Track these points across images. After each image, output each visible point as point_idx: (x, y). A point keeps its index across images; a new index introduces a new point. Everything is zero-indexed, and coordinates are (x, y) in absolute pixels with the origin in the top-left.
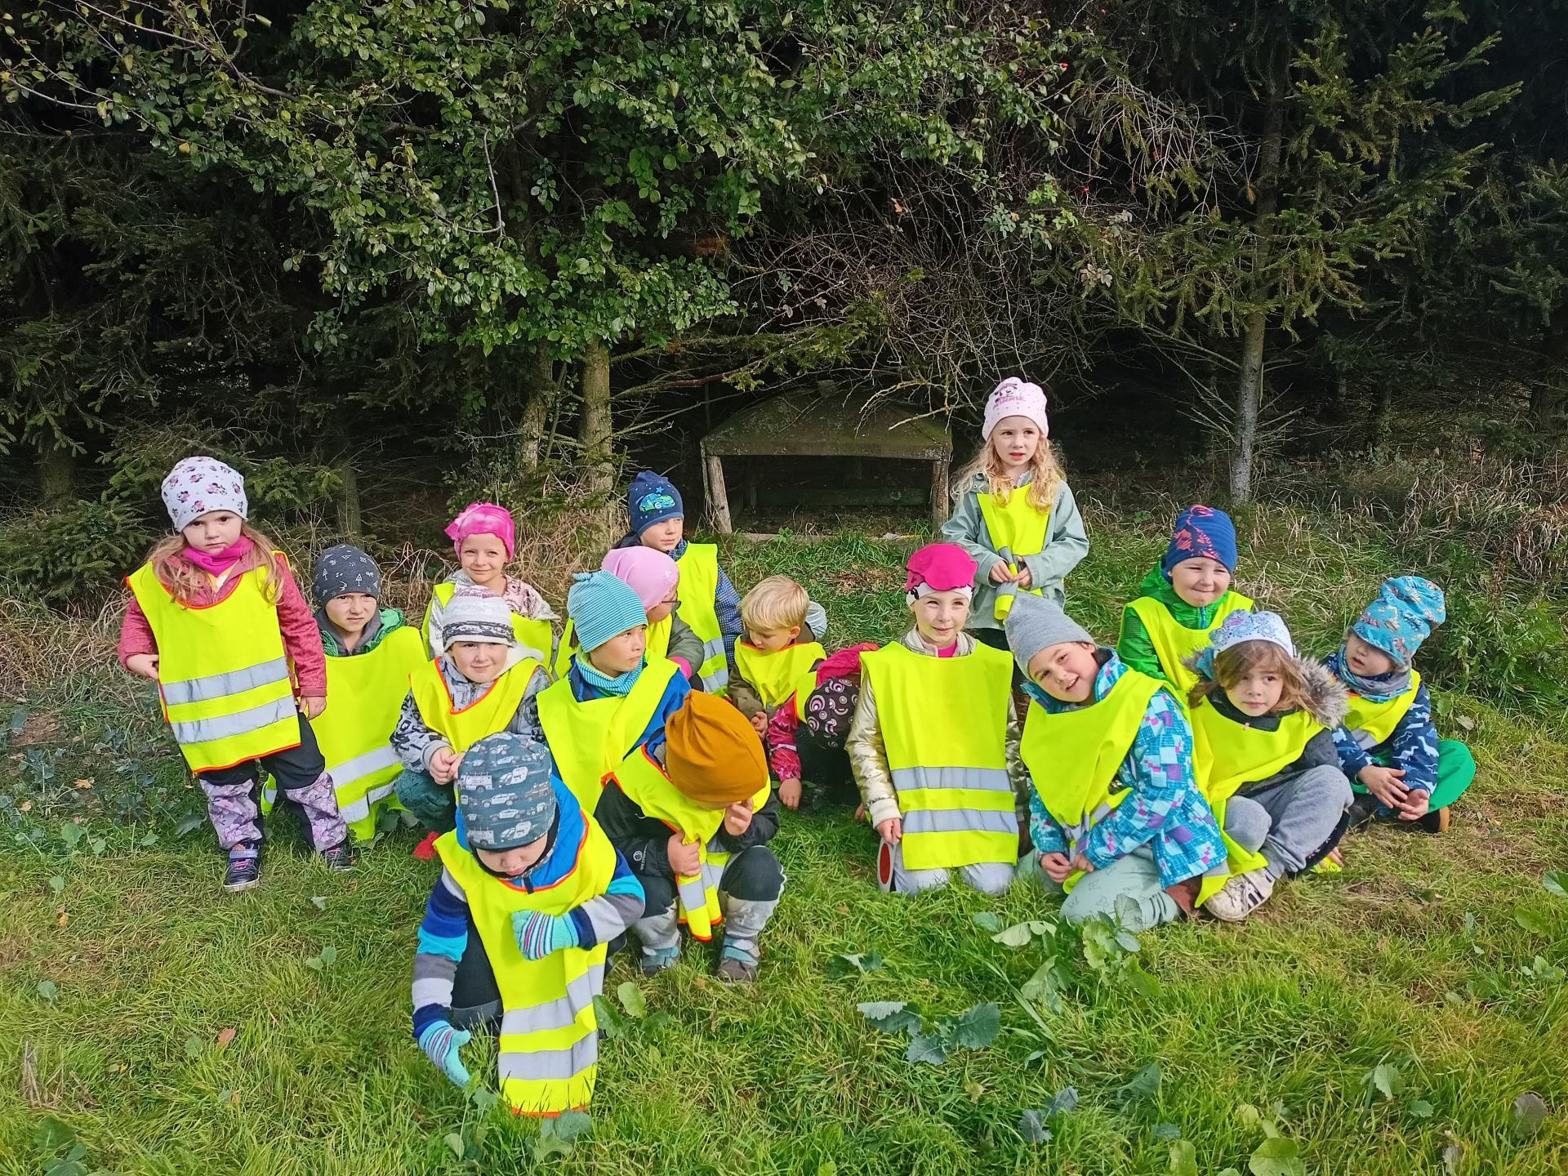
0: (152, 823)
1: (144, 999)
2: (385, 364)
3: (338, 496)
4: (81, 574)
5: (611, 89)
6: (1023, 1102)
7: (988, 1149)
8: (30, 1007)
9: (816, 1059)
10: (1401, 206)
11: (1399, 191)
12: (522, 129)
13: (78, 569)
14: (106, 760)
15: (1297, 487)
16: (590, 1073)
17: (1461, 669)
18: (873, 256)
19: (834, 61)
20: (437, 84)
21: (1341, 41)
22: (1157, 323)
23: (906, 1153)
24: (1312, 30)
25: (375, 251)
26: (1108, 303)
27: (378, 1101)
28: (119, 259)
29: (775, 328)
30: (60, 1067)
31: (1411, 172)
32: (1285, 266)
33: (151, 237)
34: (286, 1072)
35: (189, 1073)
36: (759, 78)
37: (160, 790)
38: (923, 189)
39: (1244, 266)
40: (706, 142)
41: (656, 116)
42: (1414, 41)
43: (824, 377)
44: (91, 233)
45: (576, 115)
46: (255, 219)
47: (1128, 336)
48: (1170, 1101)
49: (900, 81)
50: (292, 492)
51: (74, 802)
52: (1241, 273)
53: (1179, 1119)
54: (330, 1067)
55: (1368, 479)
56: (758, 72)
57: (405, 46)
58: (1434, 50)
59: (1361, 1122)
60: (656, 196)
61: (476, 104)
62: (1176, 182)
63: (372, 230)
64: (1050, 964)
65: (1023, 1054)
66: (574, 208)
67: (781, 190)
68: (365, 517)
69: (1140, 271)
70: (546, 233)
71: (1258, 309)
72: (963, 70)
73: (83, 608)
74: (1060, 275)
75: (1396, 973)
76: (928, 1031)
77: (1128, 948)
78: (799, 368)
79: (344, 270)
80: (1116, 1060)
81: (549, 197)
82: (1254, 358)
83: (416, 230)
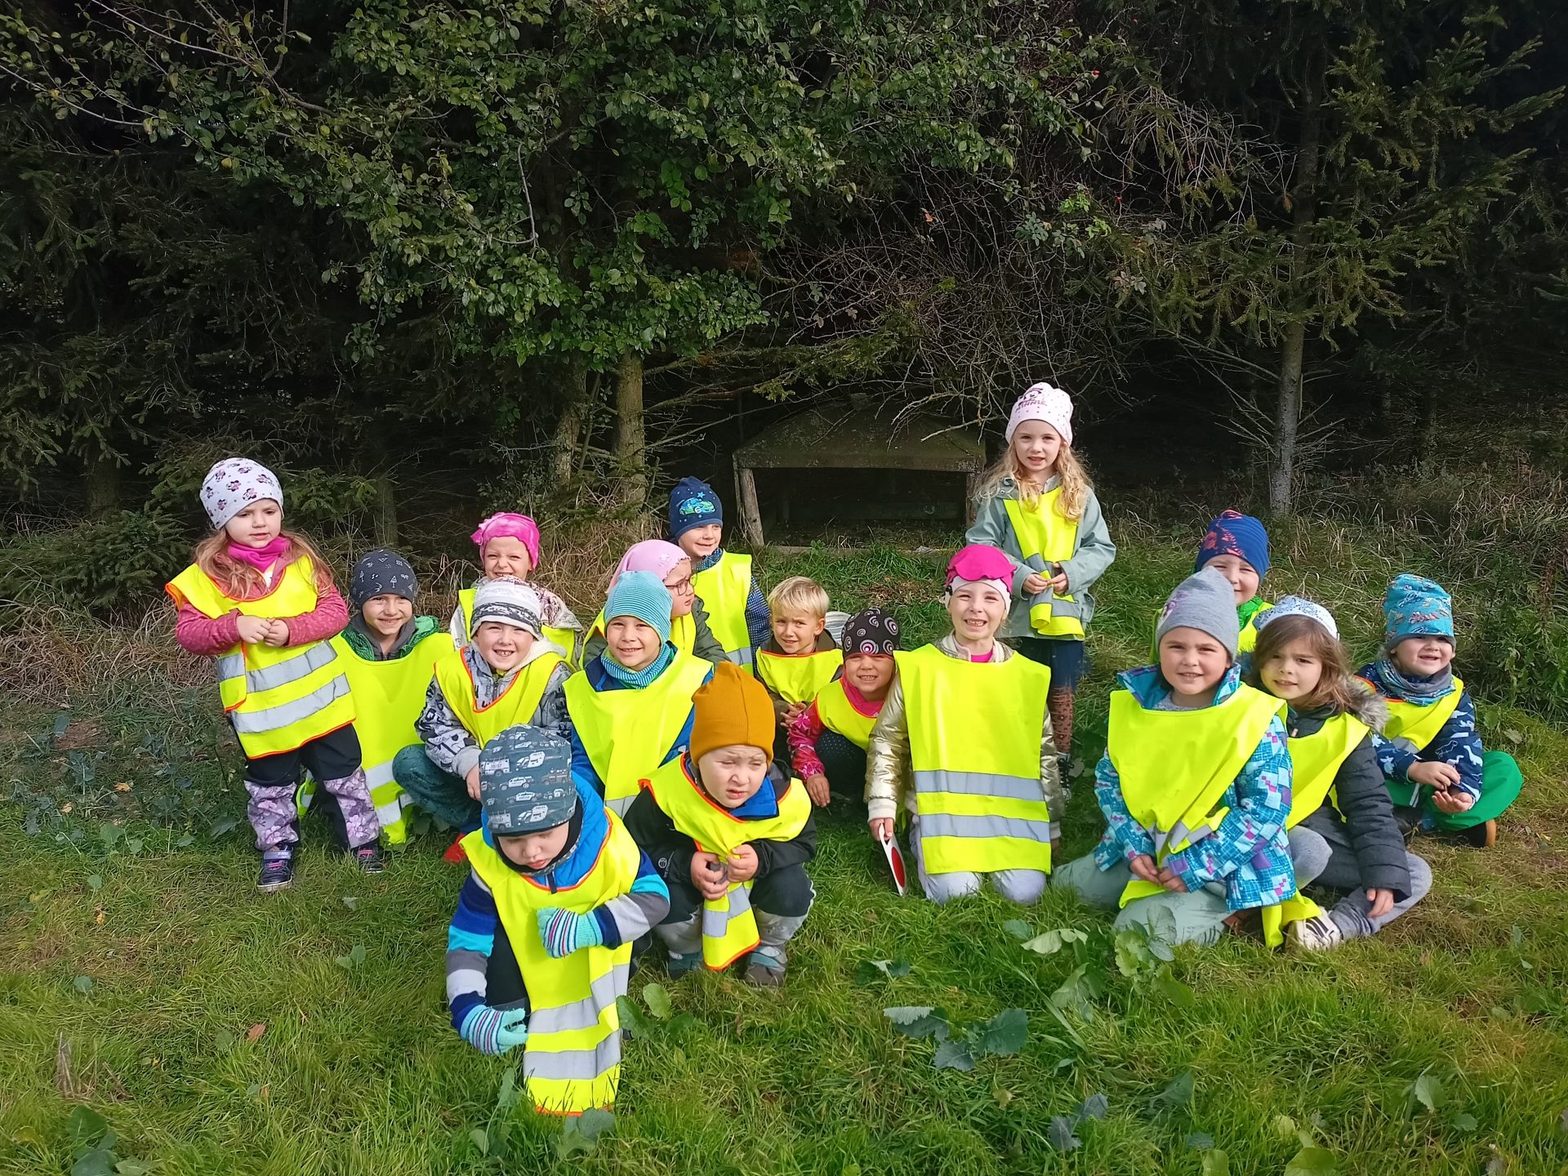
0: (189, 824)
1: (177, 996)
2: (422, 376)
3: (375, 508)
4: (123, 583)
5: (643, 101)
6: (1052, 1111)
7: (1016, 1157)
8: (66, 1001)
9: (842, 1063)
10: (1442, 212)
11: (1440, 198)
12: (556, 143)
13: (120, 578)
14: (146, 764)
15: (1340, 500)
16: (614, 1072)
17: (1509, 682)
18: (904, 268)
19: (863, 70)
20: (473, 99)
21: (1378, 48)
22: (1193, 334)
23: (932, 1158)
24: (1349, 38)
25: (411, 261)
26: (1144, 313)
27: (403, 1097)
28: (164, 273)
29: (807, 340)
30: (94, 1059)
31: (1452, 180)
32: (1323, 274)
33: (194, 252)
34: (314, 1067)
35: (219, 1066)
36: (789, 89)
37: (196, 792)
38: (954, 201)
39: (1281, 276)
40: (737, 152)
41: (685, 126)
42: (1452, 47)
43: (856, 389)
44: (137, 248)
45: (609, 127)
46: (296, 234)
47: (1163, 348)
48: (1203, 1112)
49: (930, 89)
50: (328, 502)
51: (114, 804)
52: (1278, 283)
53: (1213, 1129)
54: (357, 1064)
55: (1413, 493)
56: (789, 82)
57: (441, 59)
58: (1473, 56)
59: (1401, 1136)
60: (687, 206)
61: (510, 117)
62: (1211, 191)
63: (407, 241)
64: (1080, 972)
65: (1053, 1061)
66: (609, 222)
67: (812, 202)
68: (401, 529)
69: (1175, 280)
70: (580, 245)
71: (1298, 318)
72: (993, 79)
73: (126, 617)
74: (1095, 286)
75: (1440, 987)
76: (956, 1037)
77: (1161, 957)
78: (830, 378)
79: (381, 281)
80: (1148, 1068)
81: (582, 209)
82: (1293, 368)
83: (452, 241)
